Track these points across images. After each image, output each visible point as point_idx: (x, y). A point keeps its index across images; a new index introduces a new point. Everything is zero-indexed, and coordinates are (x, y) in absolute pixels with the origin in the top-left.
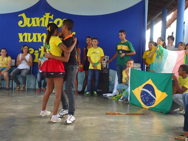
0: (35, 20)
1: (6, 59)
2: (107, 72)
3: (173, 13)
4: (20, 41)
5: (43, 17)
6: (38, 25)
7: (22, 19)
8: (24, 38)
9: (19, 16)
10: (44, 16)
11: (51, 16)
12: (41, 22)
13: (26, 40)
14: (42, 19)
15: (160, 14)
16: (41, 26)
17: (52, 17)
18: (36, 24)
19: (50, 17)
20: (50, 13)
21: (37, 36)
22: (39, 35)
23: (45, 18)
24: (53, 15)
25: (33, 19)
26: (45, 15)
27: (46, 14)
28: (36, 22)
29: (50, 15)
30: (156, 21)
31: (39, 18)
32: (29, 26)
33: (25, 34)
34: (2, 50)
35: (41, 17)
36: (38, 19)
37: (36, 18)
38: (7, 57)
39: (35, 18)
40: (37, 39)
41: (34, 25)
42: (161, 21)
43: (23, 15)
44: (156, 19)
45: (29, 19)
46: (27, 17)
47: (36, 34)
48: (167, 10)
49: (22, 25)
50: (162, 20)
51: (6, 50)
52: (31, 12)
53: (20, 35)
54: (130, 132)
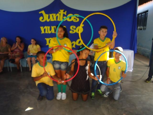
1: (35, 46)
4: (42, 33)
6: (55, 20)
7: (42, 15)
8: (45, 30)
9: (40, 13)
10: (59, 13)
12: (57, 17)
13: (46, 32)
14: (58, 15)
16: (58, 20)
17: (65, 13)
24: (66, 11)
25: (51, 15)
26: (60, 11)
28: (53, 17)
29: (64, 11)
32: (48, 20)
33: (46, 27)
35: (57, 13)
36: (54, 15)
38: (36, 45)
40: (55, 31)
41: (52, 20)
43: (43, 12)
45: (47, 15)
46: (46, 13)
47: (54, 27)
49: (42, 20)
52: (49, 9)
53: (42, 28)
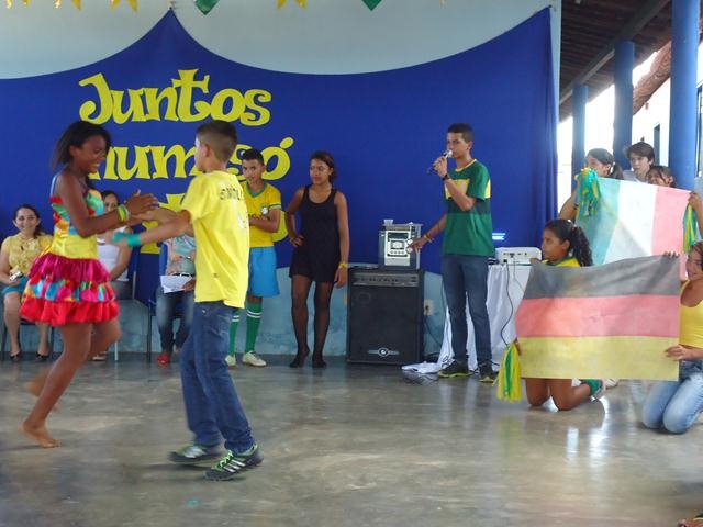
0: (143, 98)
1: (32, 244)
2: (414, 284)
3: (655, 54)
5: (171, 85)
6: (155, 115)
7: (92, 94)
9: (83, 83)
10: (176, 83)
11: (202, 79)
12: (163, 105)
13: (109, 174)
14: (169, 92)
15: (606, 59)
16: (166, 118)
17: (204, 85)
18: (146, 112)
19: (198, 84)
20: (195, 71)
21: (149, 155)
22: (158, 151)
23: (178, 90)
24: (207, 78)
25: (135, 95)
26: (178, 78)
27: (181, 72)
28: (144, 105)
29: (198, 78)
30: (595, 87)
31: (156, 90)
32: (120, 119)
34: (21, 213)
35: (162, 84)
36: (151, 93)
37: (145, 89)
39: (141, 91)
40: (152, 169)
41: (139, 117)
42: (613, 87)
43: (98, 81)
44: (594, 77)
45: (119, 95)
46: (112, 87)
47: (147, 149)
48: (633, 45)
49: (93, 116)
50: (615, 82)
51: (34, 210)
52: (129, 68)
54: (509, 506)
